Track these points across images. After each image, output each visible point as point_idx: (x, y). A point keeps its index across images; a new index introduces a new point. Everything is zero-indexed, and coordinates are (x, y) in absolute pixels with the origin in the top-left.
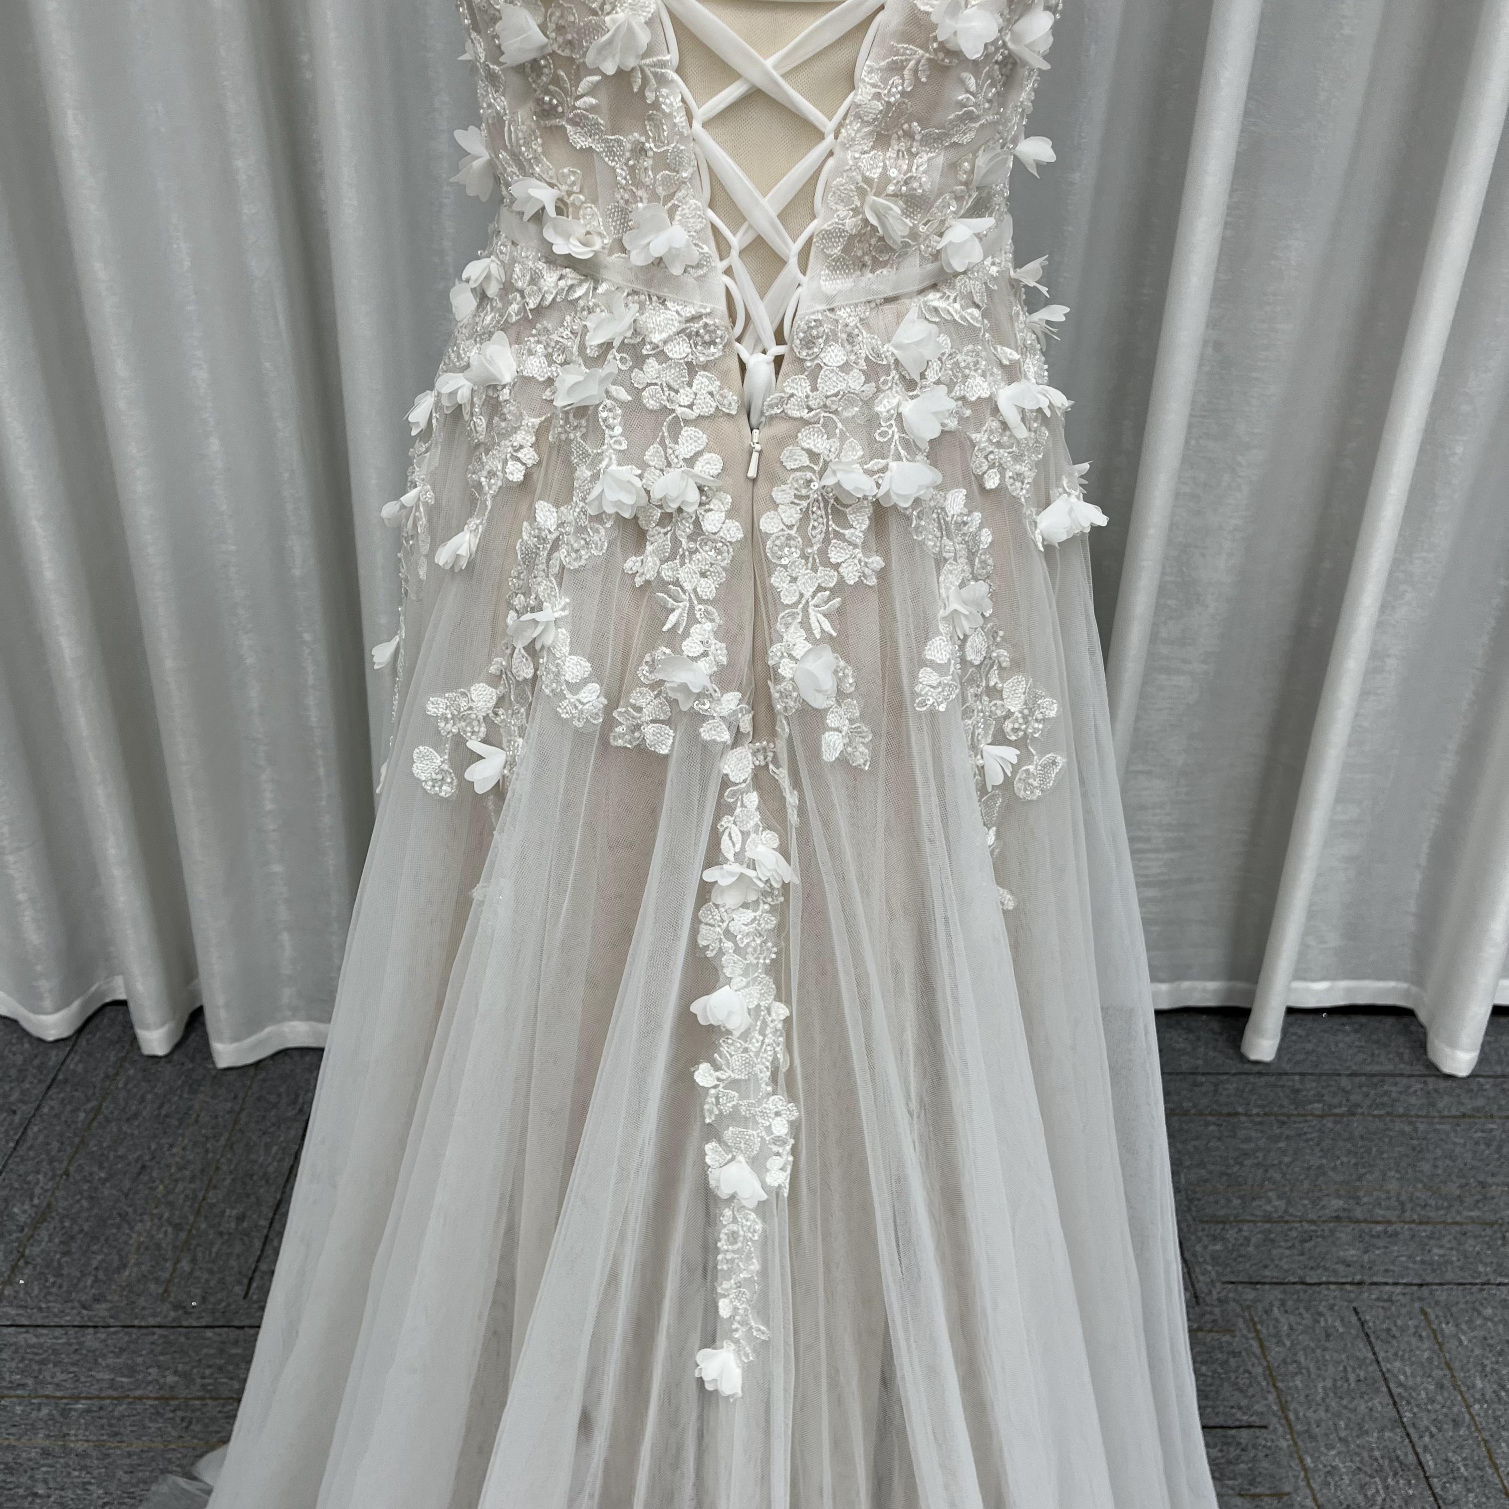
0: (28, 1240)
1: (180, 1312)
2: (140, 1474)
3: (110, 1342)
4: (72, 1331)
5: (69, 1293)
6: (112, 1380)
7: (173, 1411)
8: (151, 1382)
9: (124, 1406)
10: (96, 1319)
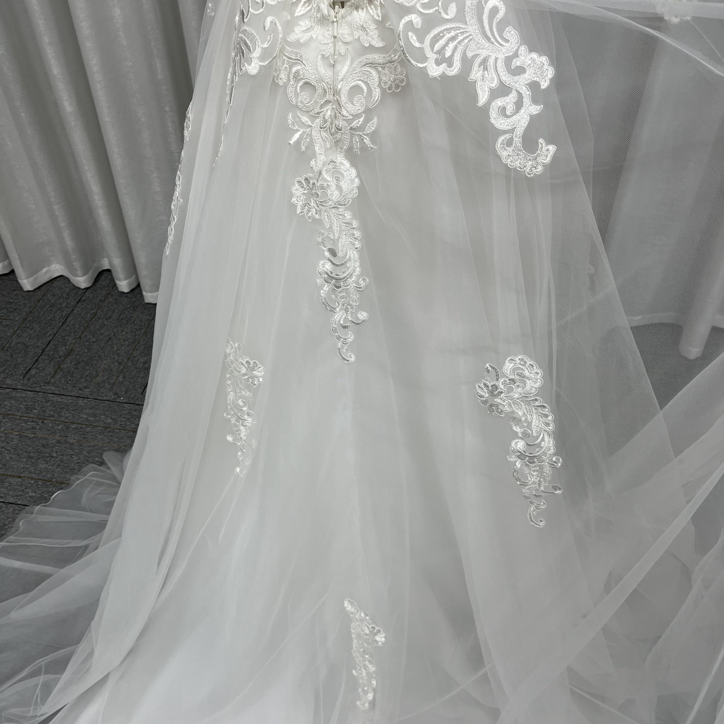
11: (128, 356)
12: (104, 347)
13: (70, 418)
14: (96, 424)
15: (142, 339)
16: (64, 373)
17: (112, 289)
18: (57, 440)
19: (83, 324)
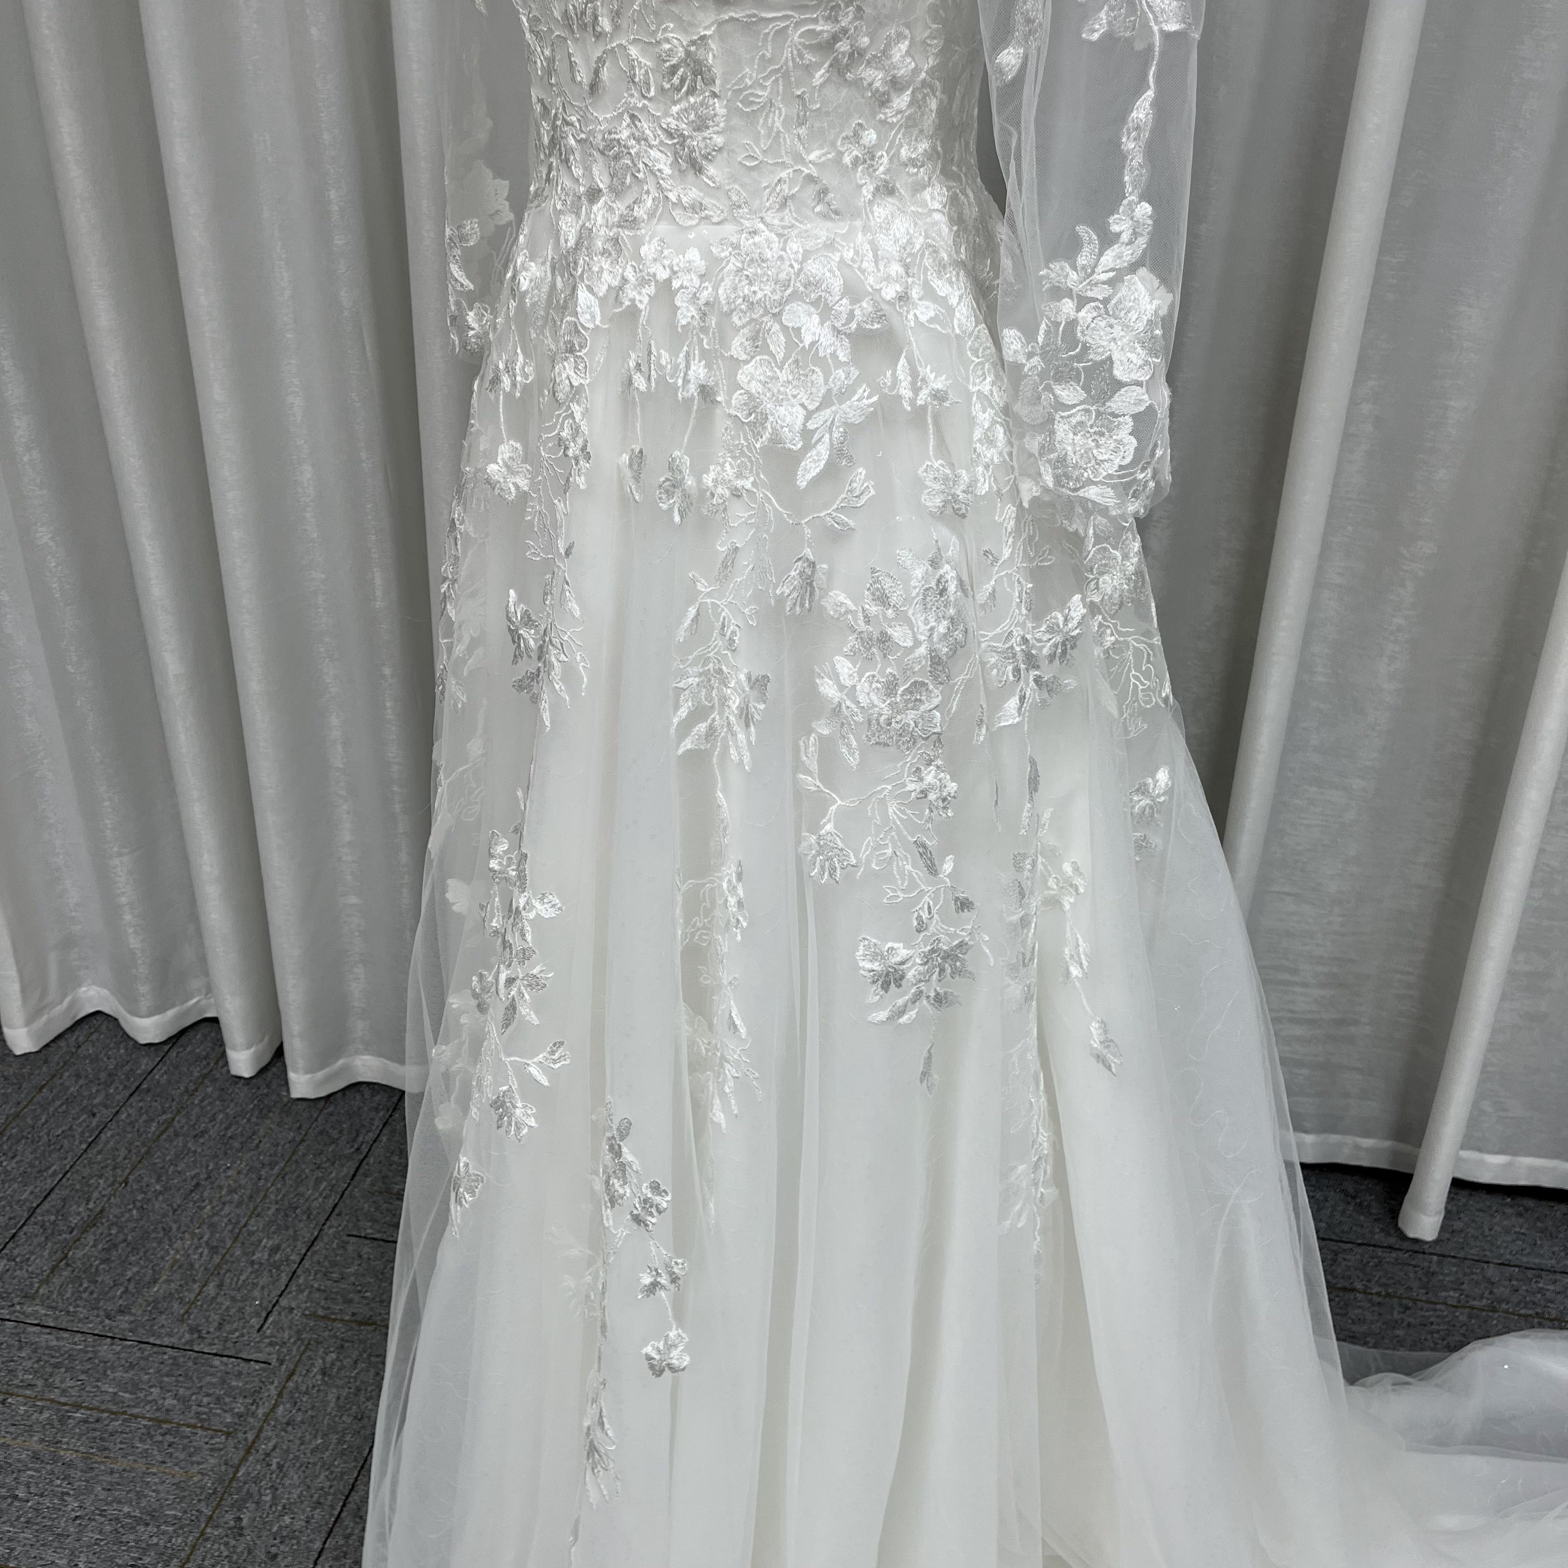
0: (75, 1242)
1: (196, 1336)
2: (117, 1493)
3: (122, 1355)
4: (90, 1339)
5: (98, 1300)
6: (115, 1394)
7: (164, 1435)
8: (150, 1402)
9: (119, 1422)
10: (116, 1331)
11: (237, 1231)
12: (179, 1206)
13: (72, 1392)
14: (135, 1411)
15: (273, 1188)
16: (73, 1271)
17: (216, 1063)
18: (34, 1452)
19: (138, 1147)
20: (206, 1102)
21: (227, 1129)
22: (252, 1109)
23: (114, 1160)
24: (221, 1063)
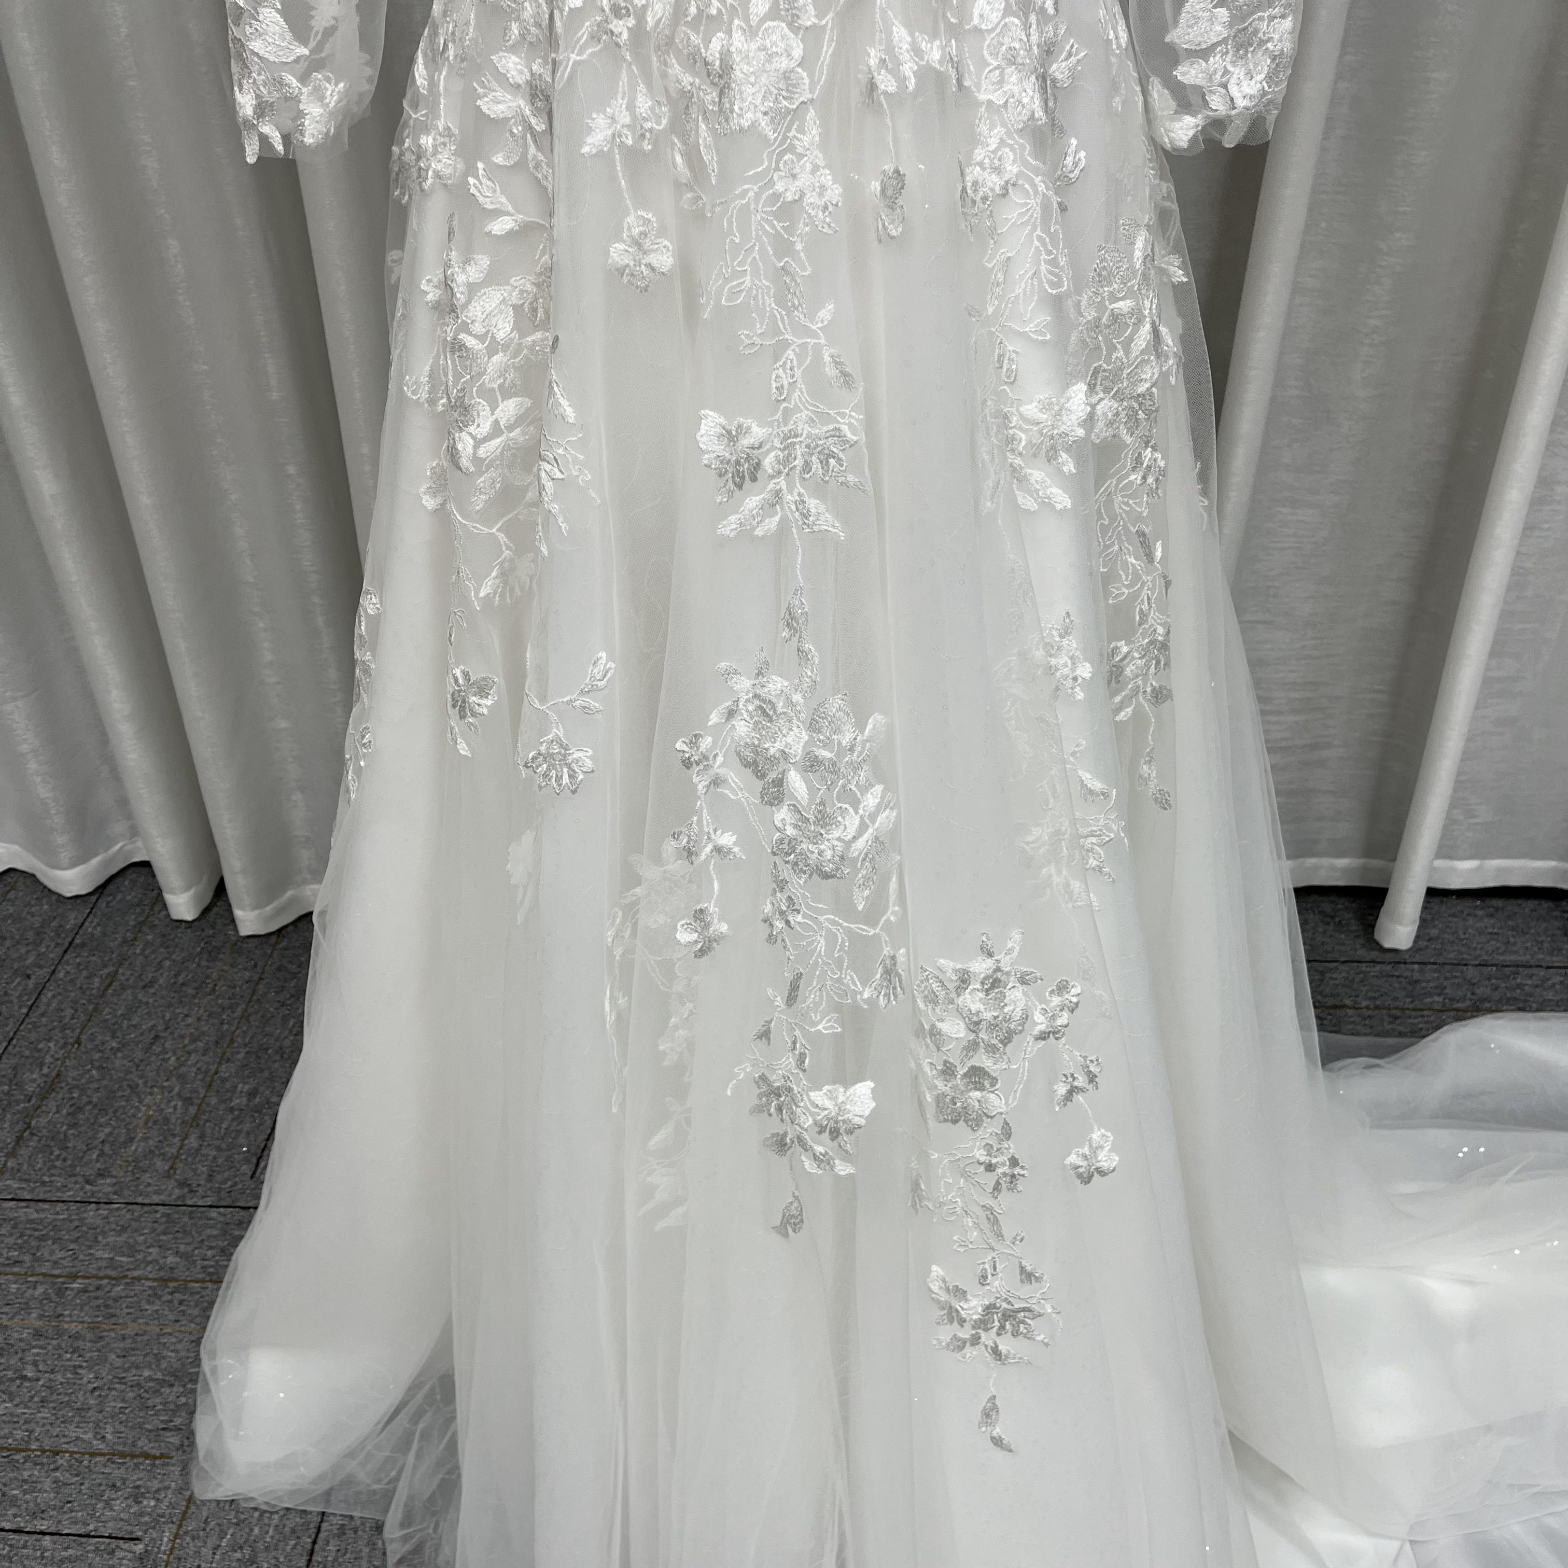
0: (36, 1110)
1: (186, 1190)
2: (134, 1359)
3: (112, 1219)
4: (73, 1207)
5: (73, 1166)
6: (112, 1259)
7: (172, 1293)
8: (150, 1263)
9: (122, 1287)
10: (100, 1195)
11: (208, 1079)
12: (141, 1061)
13: (64, 1262)
14: (136, 1273)
15: (238, 1031)
16: (40, 1140)
17: (152, 909)
18: (35, 1329)
19: (84, 1004)
20: (148, 951)
21: (176, 976)
22: (201, 953)
23: (60, 1022)
24: (157, 908)
